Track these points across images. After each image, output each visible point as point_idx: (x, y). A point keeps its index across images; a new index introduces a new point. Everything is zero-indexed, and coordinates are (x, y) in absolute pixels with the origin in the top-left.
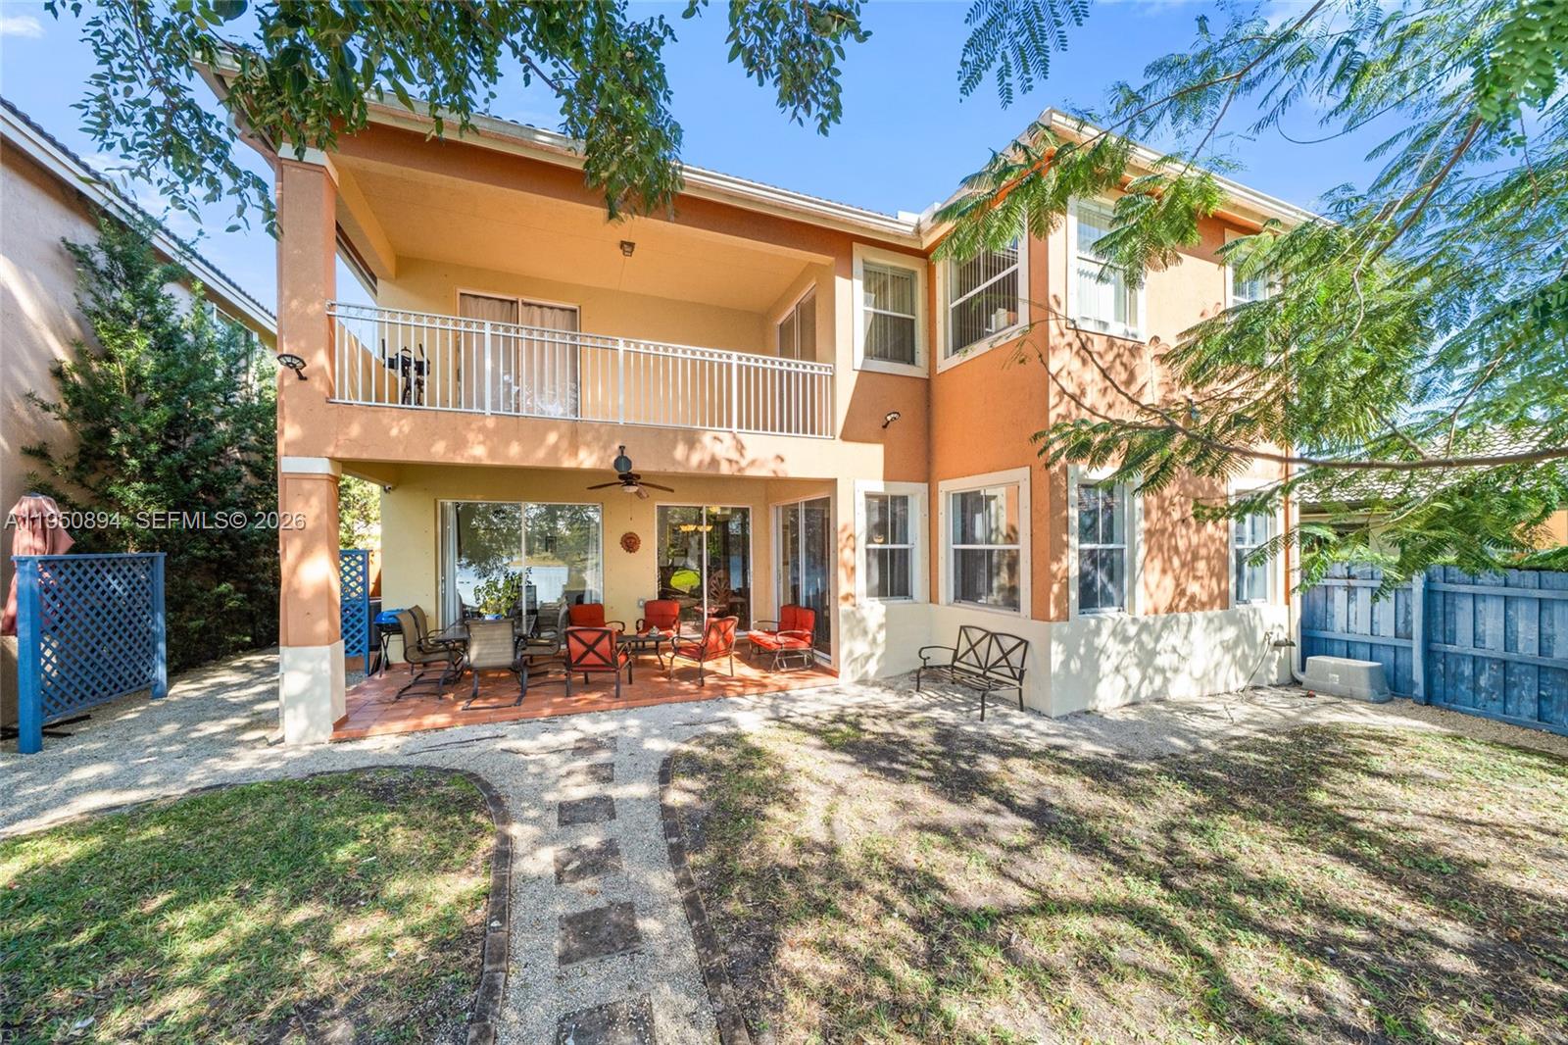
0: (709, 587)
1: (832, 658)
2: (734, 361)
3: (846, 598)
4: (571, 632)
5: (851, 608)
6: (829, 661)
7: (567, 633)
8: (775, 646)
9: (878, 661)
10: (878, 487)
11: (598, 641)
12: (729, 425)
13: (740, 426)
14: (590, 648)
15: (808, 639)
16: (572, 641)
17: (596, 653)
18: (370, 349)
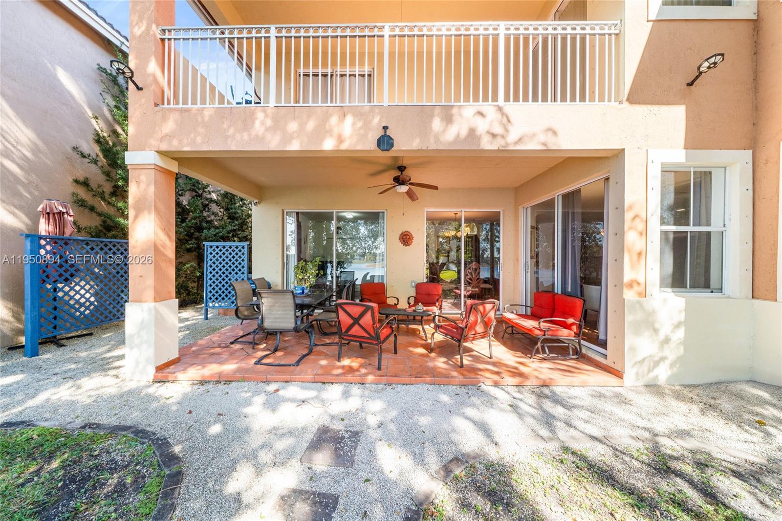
0: (466, 275)
1: (608, 352)
2: (502, 32)
3: (630, 285)
4: (340, 305)
5: (636, 298)
6: (605, 356)
7: (336, 305)
8: (537, 332)
9: (672, 366)
10: (678, 156)
11: (362, 315)
12: (495, 98)
13: (507, 99)
14: (356, 321)
15: (574, 328)
16: (341, 313)
17: (360, 325)
18: (224, 93)
